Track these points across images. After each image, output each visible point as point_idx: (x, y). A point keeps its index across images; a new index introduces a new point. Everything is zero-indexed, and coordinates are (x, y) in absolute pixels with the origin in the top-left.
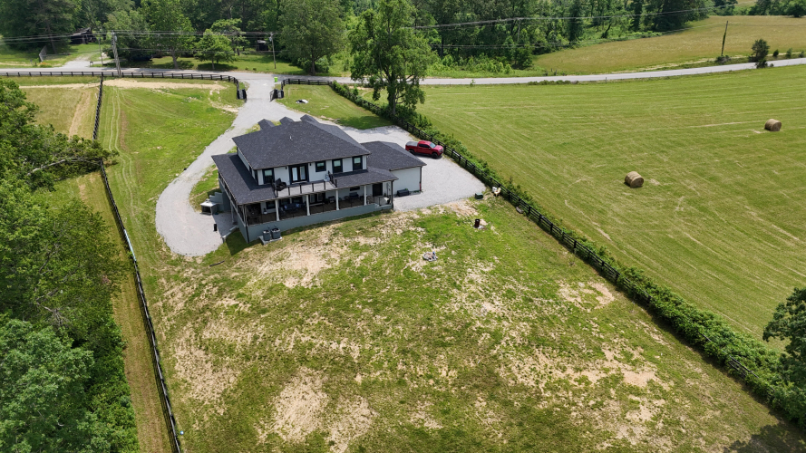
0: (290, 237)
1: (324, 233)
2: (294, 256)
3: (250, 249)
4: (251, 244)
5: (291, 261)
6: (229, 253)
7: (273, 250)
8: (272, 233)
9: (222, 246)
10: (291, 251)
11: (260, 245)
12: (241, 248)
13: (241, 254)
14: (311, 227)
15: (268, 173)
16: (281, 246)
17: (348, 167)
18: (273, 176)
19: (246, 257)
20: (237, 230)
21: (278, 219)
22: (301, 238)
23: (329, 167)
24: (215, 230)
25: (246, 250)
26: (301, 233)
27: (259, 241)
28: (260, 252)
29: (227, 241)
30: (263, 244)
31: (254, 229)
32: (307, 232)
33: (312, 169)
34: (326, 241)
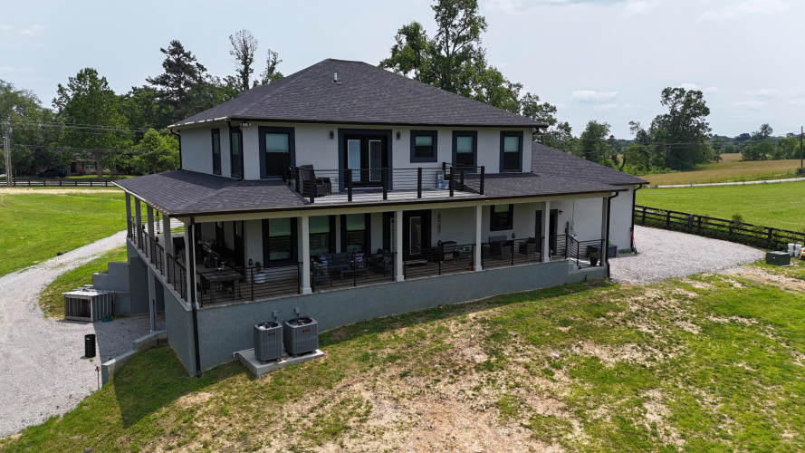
0: (349, 349)
1: (463, 335)
2: (387, 415)
3: (205, 396)
4: (203, 377)
5: (380, 432)
6: (115, 418)
7: (296, 396)
8: (287, 331)
9: (98, 396)
10: (367, 395)
11: (241, 381)
12: (166, 394)
13: (165, 417)
14: (408, 319)
15: (276, 143)
16: (322, 379)
17: (488, 157)
18: (289, 155)
19: (185, 429)
20: (161, 343)
21: (307, 289)
22: (389, 351)
23: (445, 154)
24: (90, 353)
25: (187, 401)
26: (384, 336)
27: (240, 366)
28: (243, 405)
29: (117, 379)
30: (252, 375)
31: (222, 320)
32: (402, 332)
33: (401, 152)
34: (482, 358)
